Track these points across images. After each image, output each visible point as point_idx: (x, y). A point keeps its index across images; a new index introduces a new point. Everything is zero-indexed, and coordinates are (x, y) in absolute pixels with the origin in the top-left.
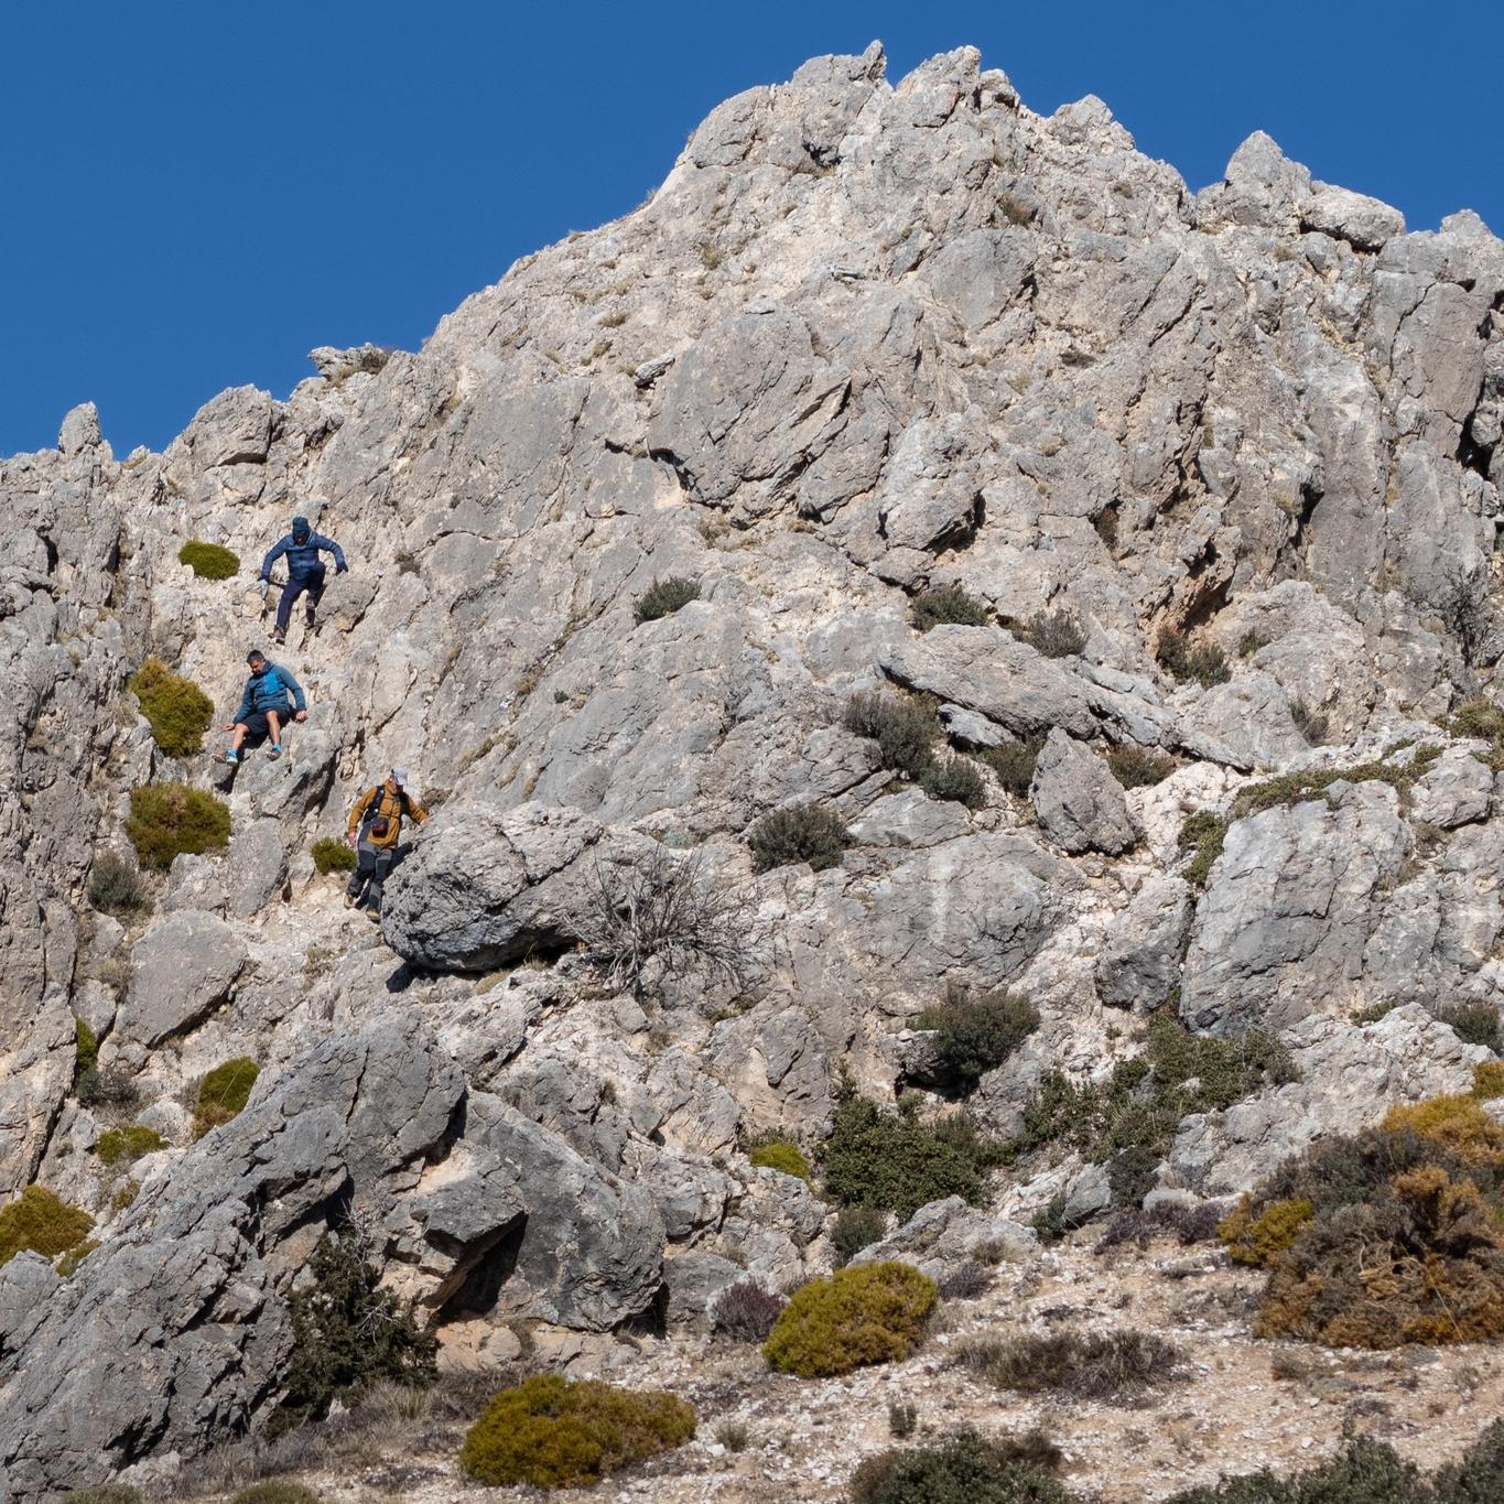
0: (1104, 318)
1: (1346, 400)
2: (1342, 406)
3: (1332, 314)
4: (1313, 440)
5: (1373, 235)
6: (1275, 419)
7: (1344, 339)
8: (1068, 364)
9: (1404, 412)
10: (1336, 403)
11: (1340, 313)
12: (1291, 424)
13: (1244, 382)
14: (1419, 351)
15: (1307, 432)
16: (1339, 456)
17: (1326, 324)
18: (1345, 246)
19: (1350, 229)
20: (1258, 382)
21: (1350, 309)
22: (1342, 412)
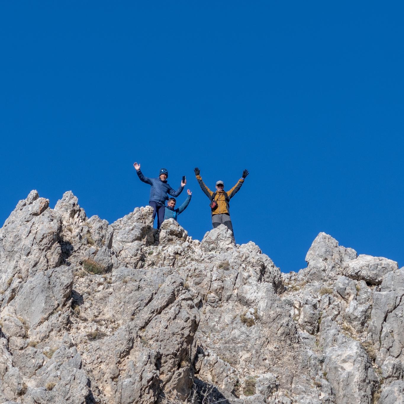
0: (122, 313)
1: (344, 361)
2: (342, 365)
3: (349, 319)
4: (327, 387)
5: (377, 275)
6: (304, 377)
7: (358, 332)
8: (91, 340)
9: (386, 365)
10: (339, 363)
11: (353, 317)
12: (314, 379)
13: (285, 359)
14: (396, 331)
15: (324, 382)
16: (341, 393)
17: (346, 324)
18: (363, 284)
19: (364, 273)
20: (294, 358)
21: (358, 314)
22: (342, 368)
